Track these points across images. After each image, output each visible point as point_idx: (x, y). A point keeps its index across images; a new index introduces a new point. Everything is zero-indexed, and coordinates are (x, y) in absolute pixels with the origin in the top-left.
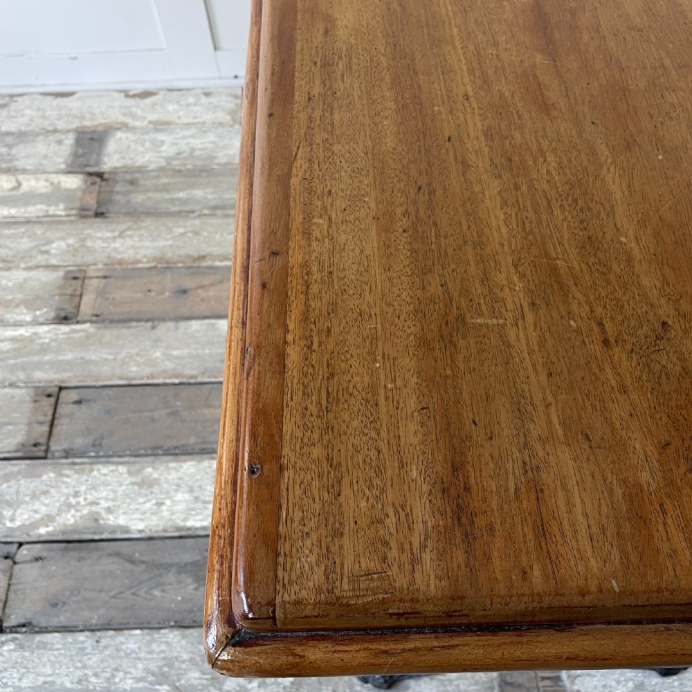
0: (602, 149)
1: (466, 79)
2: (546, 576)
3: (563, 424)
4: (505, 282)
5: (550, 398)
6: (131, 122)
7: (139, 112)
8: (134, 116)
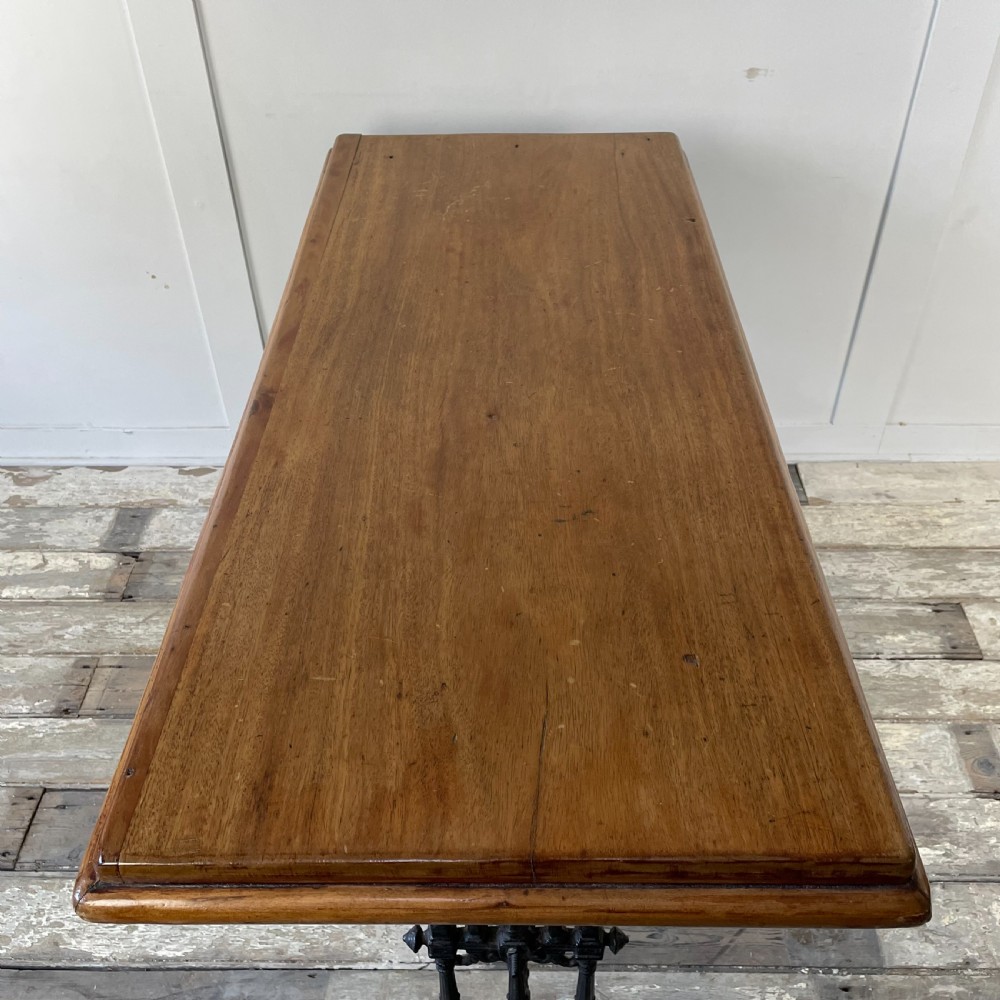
0: (448, 562)
1: (369, 505)
2: (303, 843)
3: (351, 749)
4: (345, 652)
5: (347, 731)
6: (181, 500)
7: (191, 490)
8: (184, 494)
